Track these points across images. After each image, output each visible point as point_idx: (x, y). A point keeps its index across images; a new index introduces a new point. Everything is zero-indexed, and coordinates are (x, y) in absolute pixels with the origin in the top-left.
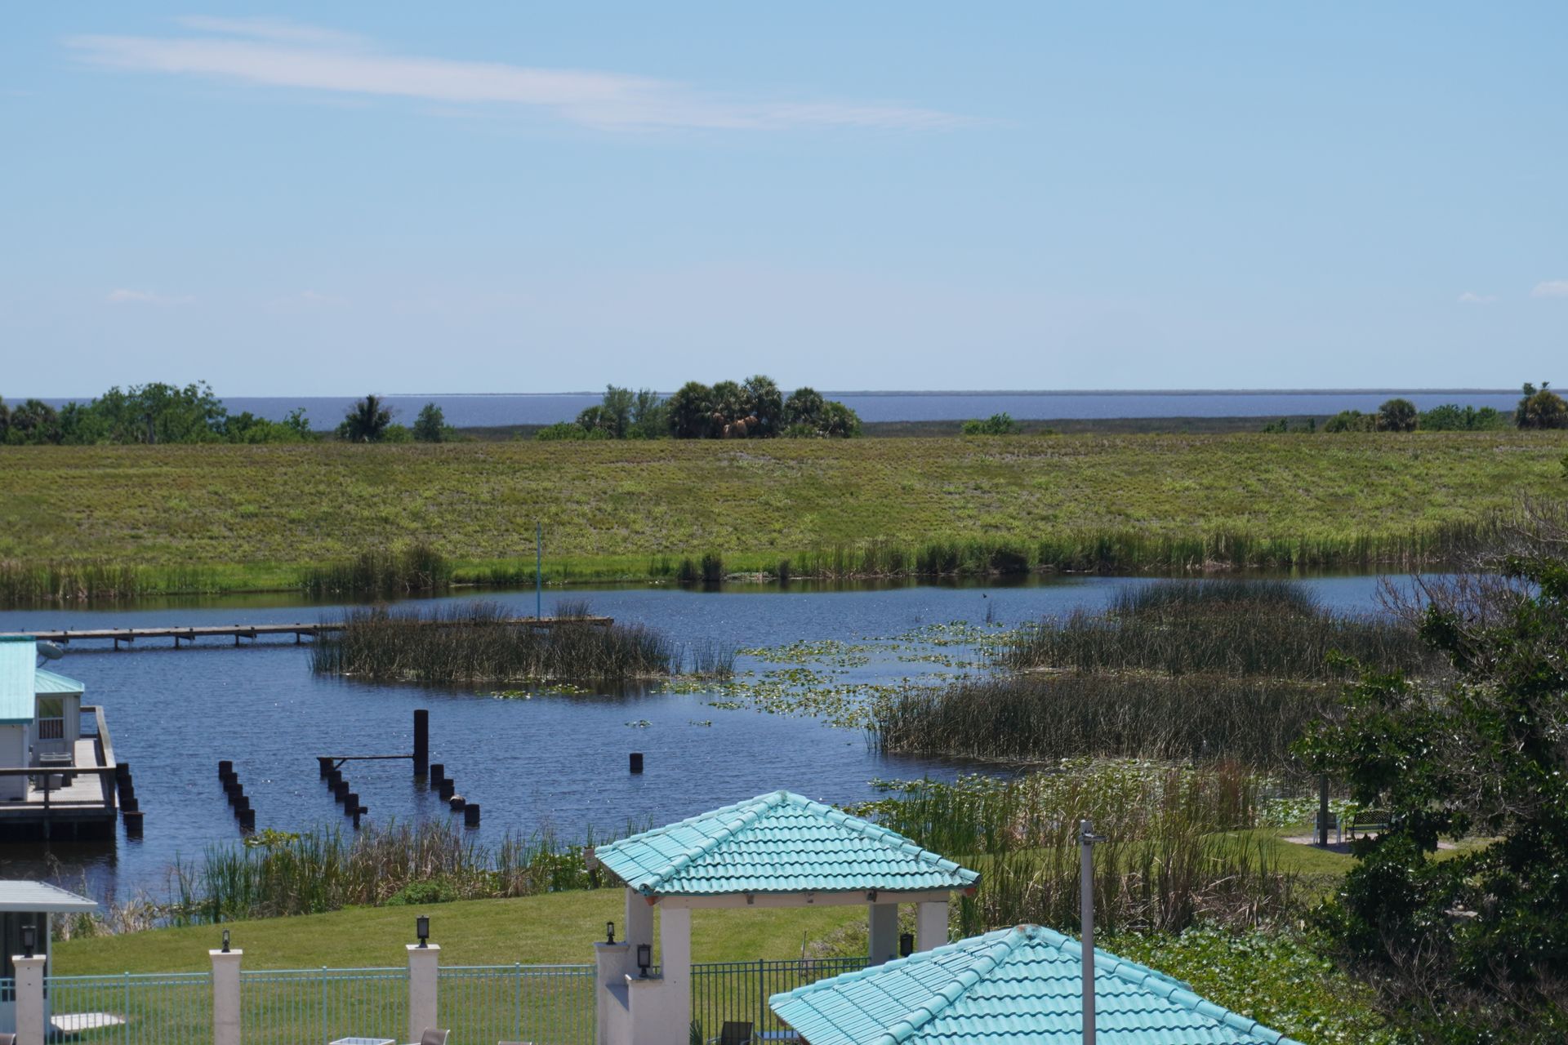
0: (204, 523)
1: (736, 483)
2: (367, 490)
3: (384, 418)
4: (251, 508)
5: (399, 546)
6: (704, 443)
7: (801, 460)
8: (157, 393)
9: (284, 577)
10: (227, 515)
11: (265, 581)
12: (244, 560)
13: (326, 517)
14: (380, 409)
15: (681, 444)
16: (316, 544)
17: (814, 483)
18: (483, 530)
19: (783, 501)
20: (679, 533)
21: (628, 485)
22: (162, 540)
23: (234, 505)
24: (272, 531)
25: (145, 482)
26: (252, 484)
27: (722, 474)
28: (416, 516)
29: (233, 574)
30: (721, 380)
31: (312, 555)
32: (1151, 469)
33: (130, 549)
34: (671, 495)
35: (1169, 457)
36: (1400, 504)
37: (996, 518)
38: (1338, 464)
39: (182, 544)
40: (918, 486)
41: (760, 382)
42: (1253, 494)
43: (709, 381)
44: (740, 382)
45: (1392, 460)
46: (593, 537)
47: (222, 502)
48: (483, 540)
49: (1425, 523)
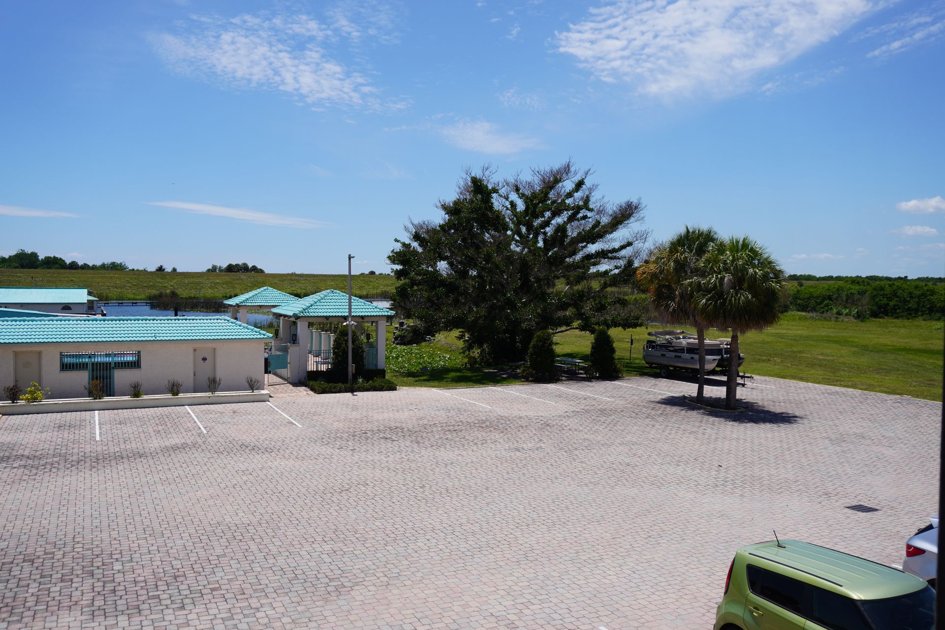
0: (124, 286)
1: (240, 281)
2: (161, 281)
3: (164, 270)
4: (135, 284)
5: (168, 291)
6: (234, 273)
7: (254, 277)
8: (113, 263)
9: (143, 296)
10: (130, 285)
11: (138, 297)
12: (134, 294)
13: (152, 286)
14: (163, 268)
15: (229, 273)
16: (150, 291)
17: (257, 281)
18: (186, 289)
19: (249, 284)
20: (228, 290)
21: (218, 281)
22: (115, 289)
23: (131, 283)
24: (140, 288)
25: (111, 278)
26: (135, 279)
27: (238, 280)
28: (171, 286)
29: (131, 296)
30: (236, 263)
31: (148, 293)
32: (325, 280)
33: (108, 291)
34: (227, 283)
35: (328, 278)
36: (374, 288)
37: (294, 289)
38: (361, 280)
39: (119, 290)
40: (278, 282)
41: (245, 264)
42: (345, 286)
43: (234, 264)
44: (240, 264)
45: (372, 280)
46: (210, 291)
47: (128, 282)
48: (186, 291)
49: (379, 291)
